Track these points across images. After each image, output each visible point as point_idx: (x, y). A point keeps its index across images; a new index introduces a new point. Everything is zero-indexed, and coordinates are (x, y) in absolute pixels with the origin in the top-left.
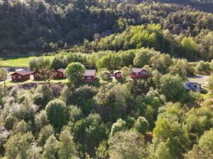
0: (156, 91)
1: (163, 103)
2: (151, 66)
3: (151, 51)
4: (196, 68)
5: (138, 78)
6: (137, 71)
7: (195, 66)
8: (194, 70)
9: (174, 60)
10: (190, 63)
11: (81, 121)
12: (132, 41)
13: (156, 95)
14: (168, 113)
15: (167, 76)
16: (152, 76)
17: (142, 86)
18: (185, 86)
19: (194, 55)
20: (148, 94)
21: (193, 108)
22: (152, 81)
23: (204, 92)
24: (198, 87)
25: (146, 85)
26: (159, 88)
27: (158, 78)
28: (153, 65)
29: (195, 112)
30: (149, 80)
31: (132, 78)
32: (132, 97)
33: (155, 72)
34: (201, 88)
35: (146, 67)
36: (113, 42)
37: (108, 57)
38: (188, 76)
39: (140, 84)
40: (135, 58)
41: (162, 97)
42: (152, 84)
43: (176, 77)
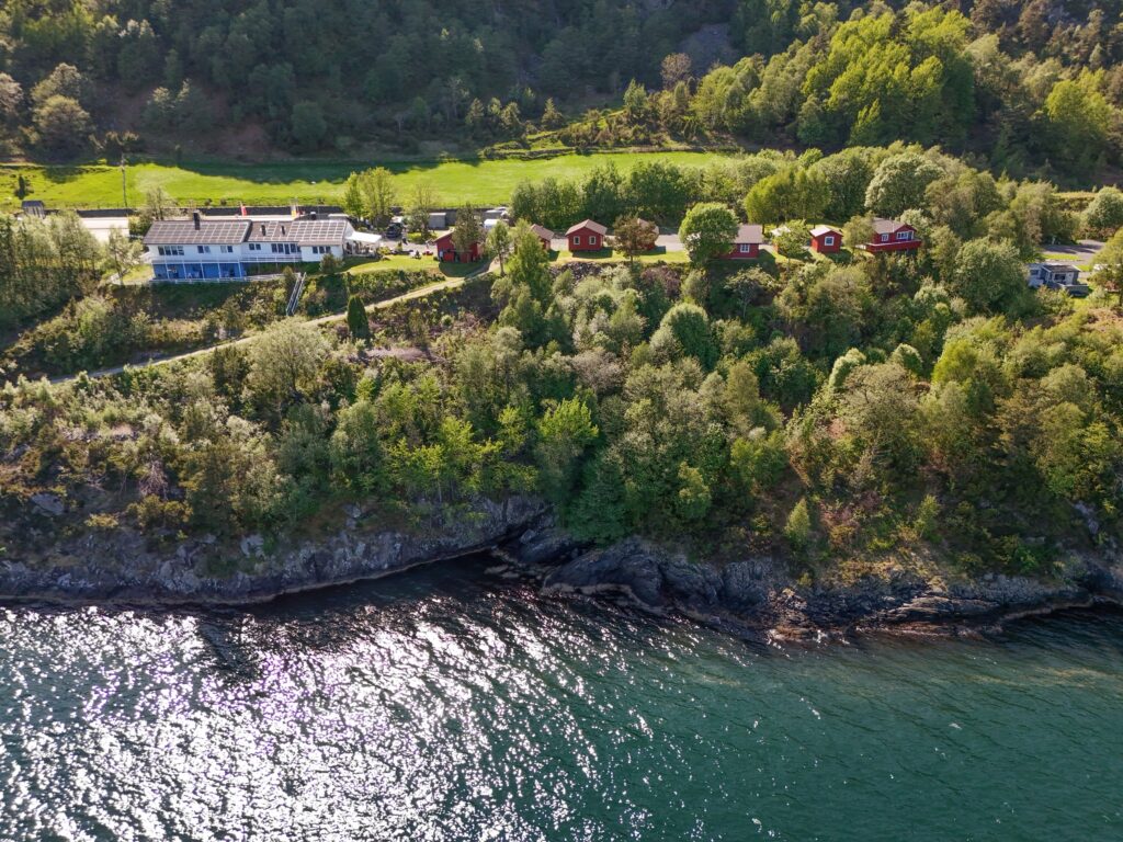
0: (940, 289)
1: (958, 321)
2: (926, 214)
3: (929, 159)
4: (1082, 217)
5: (889, 250)
6: (885, 227)
7: (1082, 207)
8: (1073, 224)
9: (1004, 188)
10: (1068, 195)
11: (756, 353)
12: (836, 93)
13: (941, 299)
14: (970, 335)
15: (979, 245)
16: (930, 246)
17: (899, 274)
18: (1028, 275)
19: (1094, 157)
20: (918, 295)
21: (1037, 328)
22: (929, 261)
23: (1080, 292)
24: (1069, 277)
25: (912, 271)
26: (949, 280)
27: (951, 250)
28: (934, 210)
29: (1040, 336)
30: (920, 257)
31: (870, 249)
32: (875, 302)
33: (939, 233)
34: (1075, 282)
35: (910, 216)
36: (756, 99)
37: (781, 178)
38: (1046, 243)
39: (895, 268)
40: (874, 183)
41: (957, 304)
42: (930, 269)
43: (1003, 248)
